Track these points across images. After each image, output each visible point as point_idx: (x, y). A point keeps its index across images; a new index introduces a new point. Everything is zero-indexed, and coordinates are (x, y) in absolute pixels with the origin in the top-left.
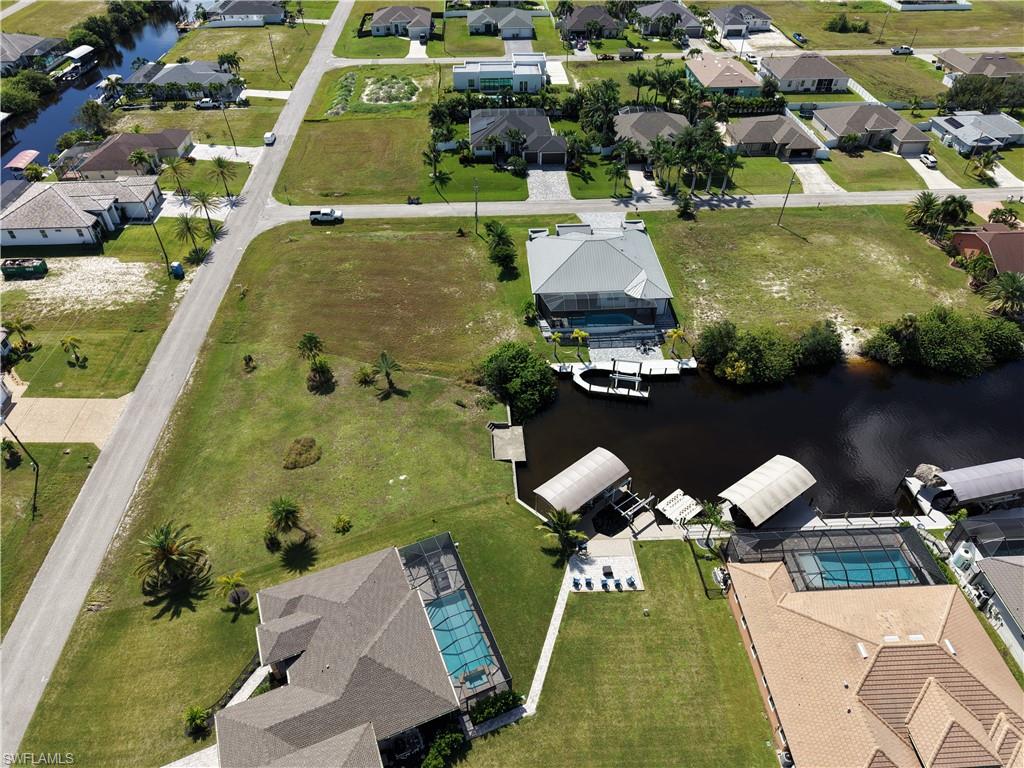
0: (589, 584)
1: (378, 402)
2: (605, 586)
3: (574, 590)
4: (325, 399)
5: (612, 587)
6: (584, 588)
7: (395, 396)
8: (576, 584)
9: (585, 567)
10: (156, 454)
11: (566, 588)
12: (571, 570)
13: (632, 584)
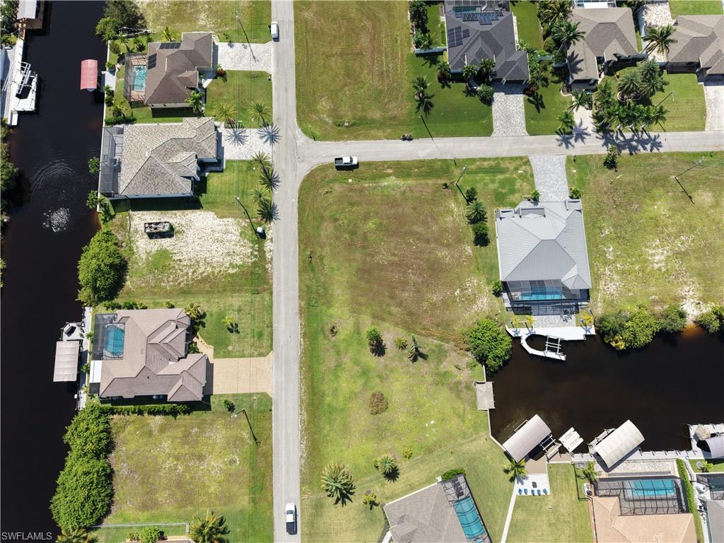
0: (526, 490)
1: (411, 363)
2: (533, 491)
3: (519, 494)
4: (382, 359)
5: (536, 493)
6: (523, 494)
7: (420, 359)
8: (520, 491)
9: (524, 481)
10: (302, 402)
11: (515, 493)
12: (518, 483)
13: (545, 491)
